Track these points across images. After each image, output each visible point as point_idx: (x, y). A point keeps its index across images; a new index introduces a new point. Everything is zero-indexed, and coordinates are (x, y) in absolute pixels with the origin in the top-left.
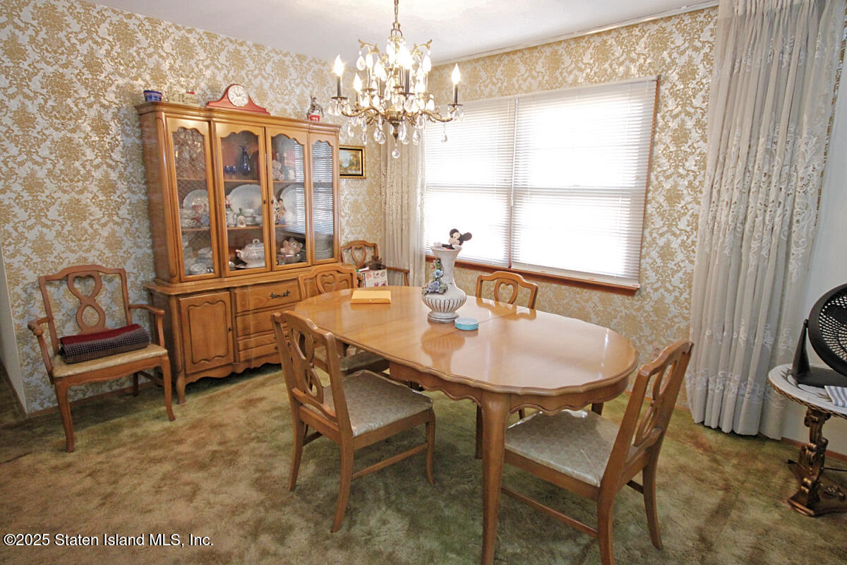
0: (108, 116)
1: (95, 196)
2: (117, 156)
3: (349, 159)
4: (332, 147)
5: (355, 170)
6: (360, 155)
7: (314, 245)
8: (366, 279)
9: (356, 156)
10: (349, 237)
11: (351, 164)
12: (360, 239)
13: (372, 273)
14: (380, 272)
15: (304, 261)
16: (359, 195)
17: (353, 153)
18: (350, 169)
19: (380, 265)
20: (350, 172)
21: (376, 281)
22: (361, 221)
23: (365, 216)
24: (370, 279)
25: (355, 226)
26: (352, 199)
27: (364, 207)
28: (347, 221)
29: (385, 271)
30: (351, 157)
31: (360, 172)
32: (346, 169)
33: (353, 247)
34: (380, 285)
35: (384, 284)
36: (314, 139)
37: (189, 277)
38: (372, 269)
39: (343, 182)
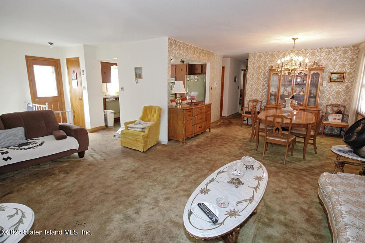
0: (266, 72)
1: (261, 87)
2: (266, 79)
3: (337, 76)
4: (320, 74)
5: (340, 80)
6: (343, 75)
7: (307, 102)
8: (330, 116)
9: (341, 75)
10: (332, 102)
11: (338, 78)
12: (338, 103)
13: (333, 114)
14: (338, 115)
15: (303, 105)
16: (341, 88)
17: (339, 74)
18: (337, 80)
19: (339, 112)
20: (336, 81)
21: (335, 117)
22: (340, 97)
23: (343, 96)
24: (332, 116)
25: (337, 99)
26: (337, 90)
27: (343, 93)
28: (333, 97)
29: (341, 115)
30: (338, 76)
31: (342, 81)
32: (335, 80)
33: (333, 105)
34: (337, 119)
35: (339, 119)
36: (312, 72)
37: (270, 104)
38: (336, 113)
39: (333, 84)
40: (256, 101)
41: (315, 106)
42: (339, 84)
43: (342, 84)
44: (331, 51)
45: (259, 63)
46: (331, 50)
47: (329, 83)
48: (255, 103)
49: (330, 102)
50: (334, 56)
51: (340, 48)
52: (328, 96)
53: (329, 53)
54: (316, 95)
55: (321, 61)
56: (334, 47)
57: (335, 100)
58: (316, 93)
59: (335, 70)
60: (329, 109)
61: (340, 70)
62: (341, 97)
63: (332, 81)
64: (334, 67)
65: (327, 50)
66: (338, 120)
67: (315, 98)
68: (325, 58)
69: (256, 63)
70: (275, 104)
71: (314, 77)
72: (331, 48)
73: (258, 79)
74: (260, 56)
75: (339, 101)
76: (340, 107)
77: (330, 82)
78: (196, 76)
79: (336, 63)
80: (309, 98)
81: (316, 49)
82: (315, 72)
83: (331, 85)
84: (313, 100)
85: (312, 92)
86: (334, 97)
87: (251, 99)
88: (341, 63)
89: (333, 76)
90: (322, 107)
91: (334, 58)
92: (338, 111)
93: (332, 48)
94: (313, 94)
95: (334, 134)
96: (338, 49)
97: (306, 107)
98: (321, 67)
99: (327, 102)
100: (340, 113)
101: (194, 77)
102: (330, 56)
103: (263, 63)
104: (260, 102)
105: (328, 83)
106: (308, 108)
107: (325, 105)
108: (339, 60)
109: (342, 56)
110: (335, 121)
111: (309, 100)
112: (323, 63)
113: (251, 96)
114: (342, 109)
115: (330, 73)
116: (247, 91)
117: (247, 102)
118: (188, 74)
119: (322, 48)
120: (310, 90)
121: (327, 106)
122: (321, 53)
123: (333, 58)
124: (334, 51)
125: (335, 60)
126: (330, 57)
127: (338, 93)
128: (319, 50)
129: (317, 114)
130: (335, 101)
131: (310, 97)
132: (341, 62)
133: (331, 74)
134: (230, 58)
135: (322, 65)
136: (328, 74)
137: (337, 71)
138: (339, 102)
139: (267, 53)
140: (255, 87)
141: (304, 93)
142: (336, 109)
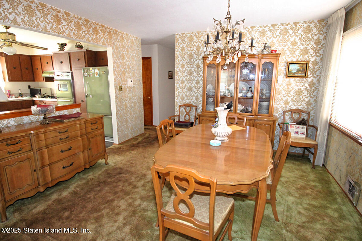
1: (194, 85)
2: (201, 74)
3: (297, 68)
4: (273, 64)
5: (301, 73)
6: (305, 66)
7: (258, 107)
8: (290, 128)
9: (302, 67)
10: (292, 106)
11: (298, 71)
12: (300, 108)
13: (294, 126)
14: (301, 126)
15: (251, 113)
16: (302, 86)
17: (301, 65)
18: (297, 73)
19: (302, 123)
20: (296, 75)
21: (297, 130)
22: (302, 99)
23: (306, 98)
24: (292, 128)
25: (298, 102)
26: (297, 88)
27: (306, 93)
28: (292, 99)
29: (306, 127)
30: (299, 67)
31: (304, 75)
32: (294, 73)
33: (292, 111)
34: (299, 133)
35: (303, 133)
36: (263, 61)
37: (207, 111)
38: (297, 124)
39: (292, 80)
40: (190, 105)
41: (268, 114)
42: (300, 79)
43: (305, 79)
44: (288, 30)
45: (190, 49)
46: (288, 27)
47: (286, 78)
48: (188, 109)
49: (288, 107)
50: (292, 36)
51: (300, 24)
52: (285, 98)
53: (285, 32)
54: (270, 97)
55: (274, 45)
56: (293, 23)
57: (296, 103)
58: (270, 93)
59: (293, 59)
60: (287, 118)
61: (301, 58)
62: (304, 99)
63: (291, 75)
64: (293, 53)
65: (282, 27)
66: (301, 134)
67: (267, 101)
68: (280, 39)
69: (186, 49)
70: (214, 112)
71: (265, 70)
72: (288, 25)
73: (190, 73)
74: (191, 39)
75: (301, 104)
76: (302, 113)
77: (288, 76)
78: (96, 69)
79: (295, 47)
80: (259, 102)
81: (267, 25)
82: (268, 61)
83: (289, 81)
84: (265, 104)
85: (264, 92)
86: (294, 99)
87: (183, 103)
88: (302, 47)
89: (292, 67)
90: (277, 115)
91: (292, 39)
92: (301, 120)
93: (289, 23)
94: (265, 96)
95: (295, 153)
96: (298, 26)
97: (256, 115)
98: (275, 53)
99: (284, 106)
100: (304, 124)
101: (95, 71)
102: (286, 37)
103: (195, 49)
104: (195, 108)
105: (284, 78)
106: (259, 117)
107: (281, 111)
108: (299, 43)
109: (304, 36)
110: (297, 136)
111: (260, 105)
112: (277, 47)
113: (182, 98)
114: (305, 116)
115: (288, 62)
116: (177, 91)
117: (177, 107)
118: (88, 67)
119: (276, 25)
120: (261, 90)
121: (285, 112)
122: (273, 32)
123: (290, 39)
124: (292, 30)
125: (294, 43)
126: (287, 39)
127: (299, 92)
128: (272, 28)
129: (272, 125)
130: (295, 105)
131: (262, 100)
132: (303, 45)
133: (289, 64)
134: (157, 45)
135: (276, 51)
136: (284, 65)
137: (297, 60)
138: (301, 106)
139: (200, 34)
140: (187, 85)
141: (252, 93)
142: (296, 116)
